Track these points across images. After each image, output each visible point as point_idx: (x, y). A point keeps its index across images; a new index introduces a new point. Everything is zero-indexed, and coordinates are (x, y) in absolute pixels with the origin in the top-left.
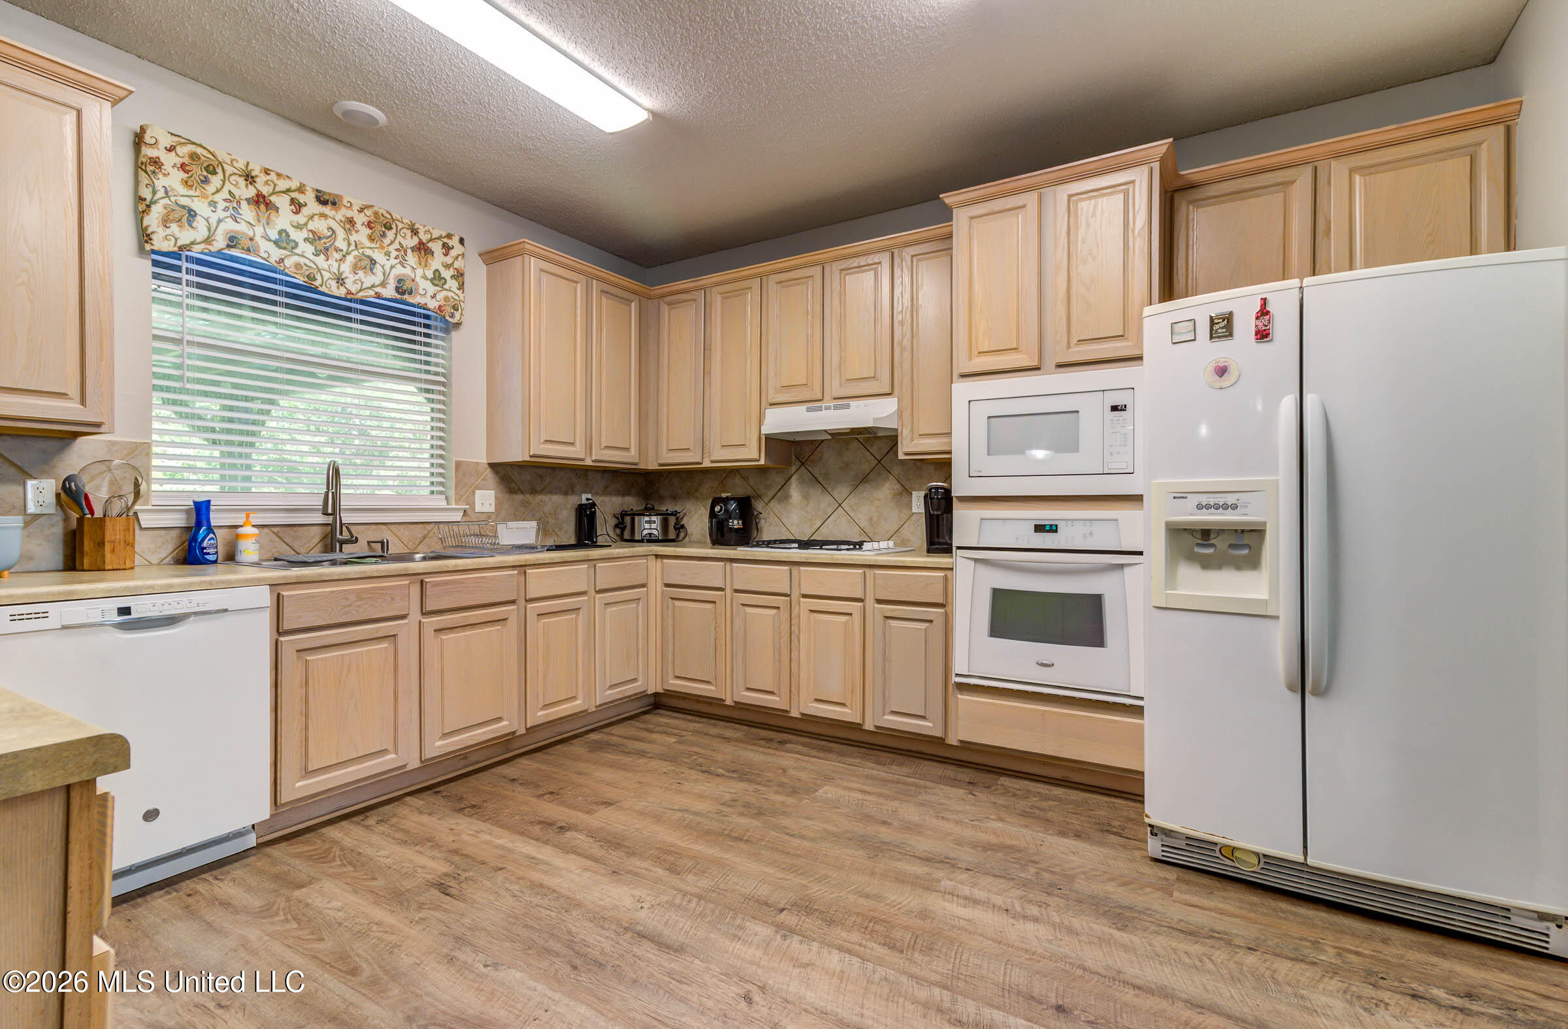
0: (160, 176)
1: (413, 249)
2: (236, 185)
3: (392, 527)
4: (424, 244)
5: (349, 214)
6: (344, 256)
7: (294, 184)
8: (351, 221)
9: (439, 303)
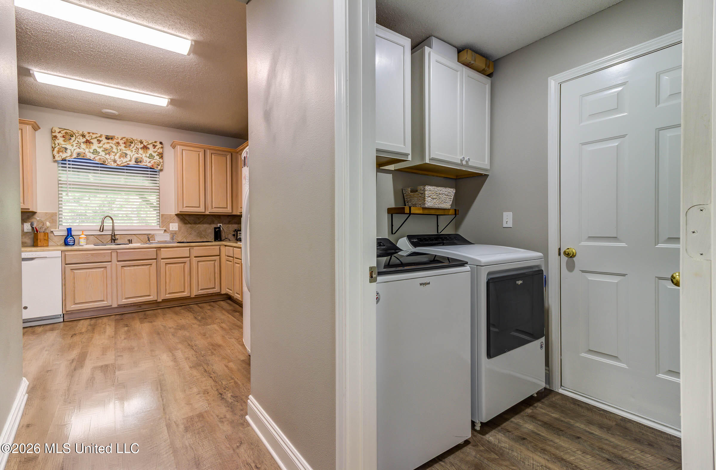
0: (57, 140)
1: (141, 148)
2: (79, 139)
3: (137, 235)
4: (145, 146)
5: (117, 141)
6: (116, 154)
7: (98, 136)
8: (118, 143)
9: (152, 164)
